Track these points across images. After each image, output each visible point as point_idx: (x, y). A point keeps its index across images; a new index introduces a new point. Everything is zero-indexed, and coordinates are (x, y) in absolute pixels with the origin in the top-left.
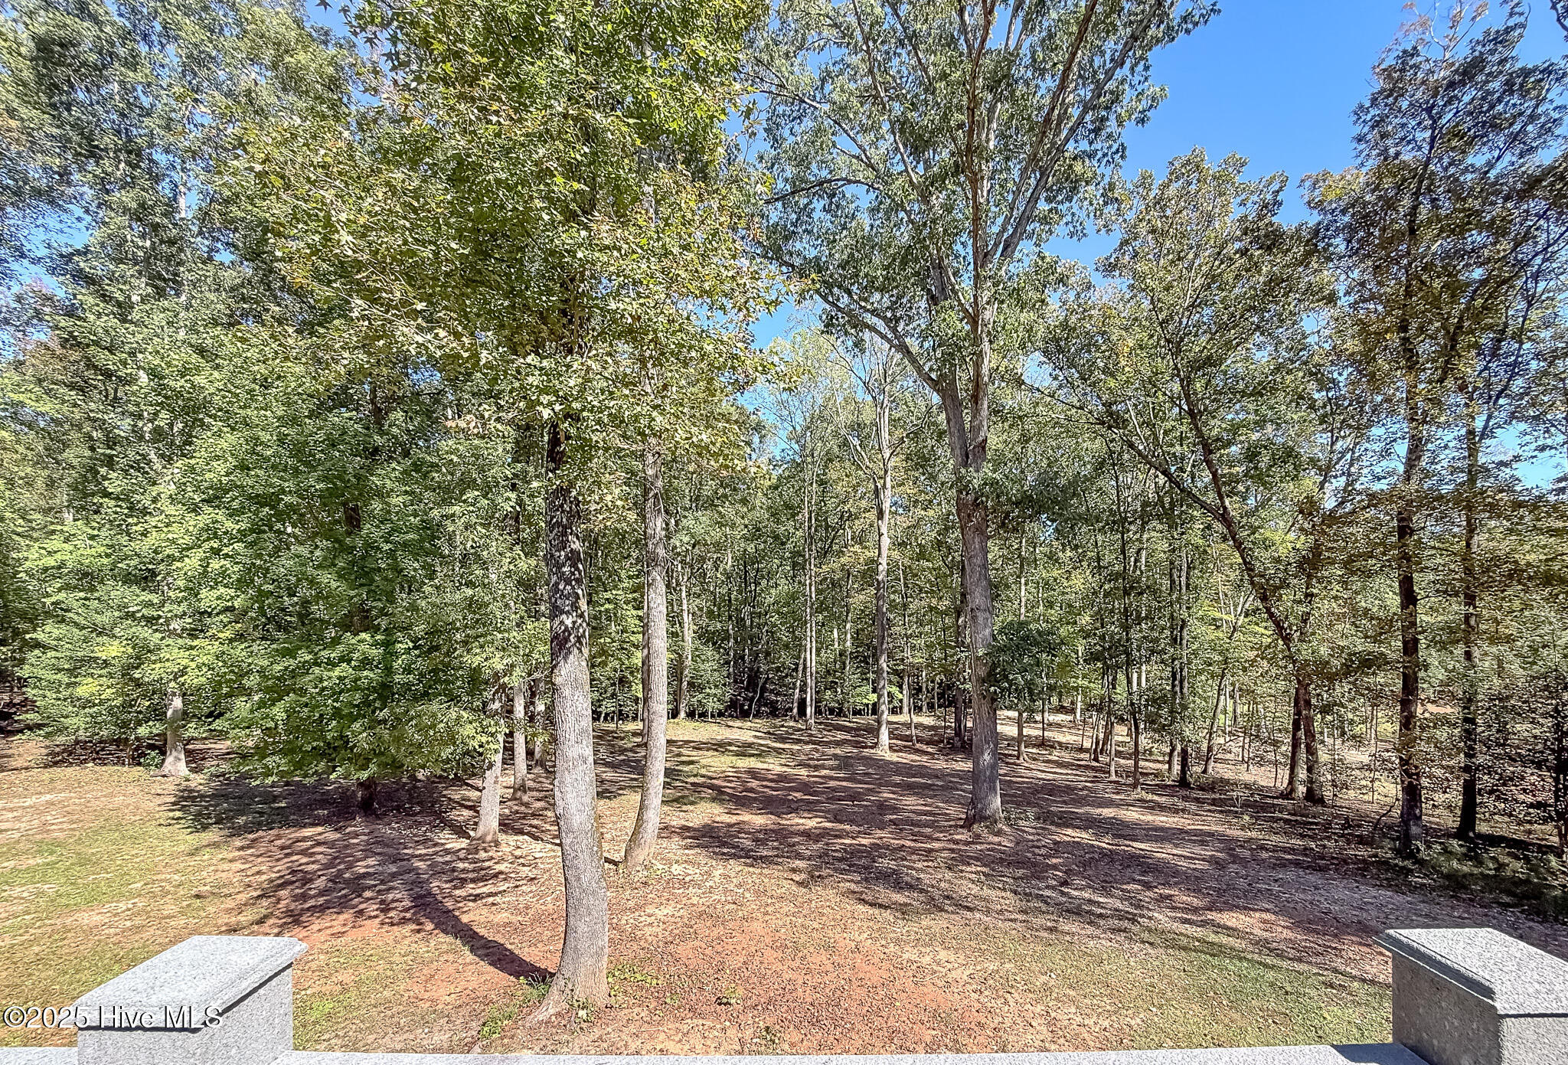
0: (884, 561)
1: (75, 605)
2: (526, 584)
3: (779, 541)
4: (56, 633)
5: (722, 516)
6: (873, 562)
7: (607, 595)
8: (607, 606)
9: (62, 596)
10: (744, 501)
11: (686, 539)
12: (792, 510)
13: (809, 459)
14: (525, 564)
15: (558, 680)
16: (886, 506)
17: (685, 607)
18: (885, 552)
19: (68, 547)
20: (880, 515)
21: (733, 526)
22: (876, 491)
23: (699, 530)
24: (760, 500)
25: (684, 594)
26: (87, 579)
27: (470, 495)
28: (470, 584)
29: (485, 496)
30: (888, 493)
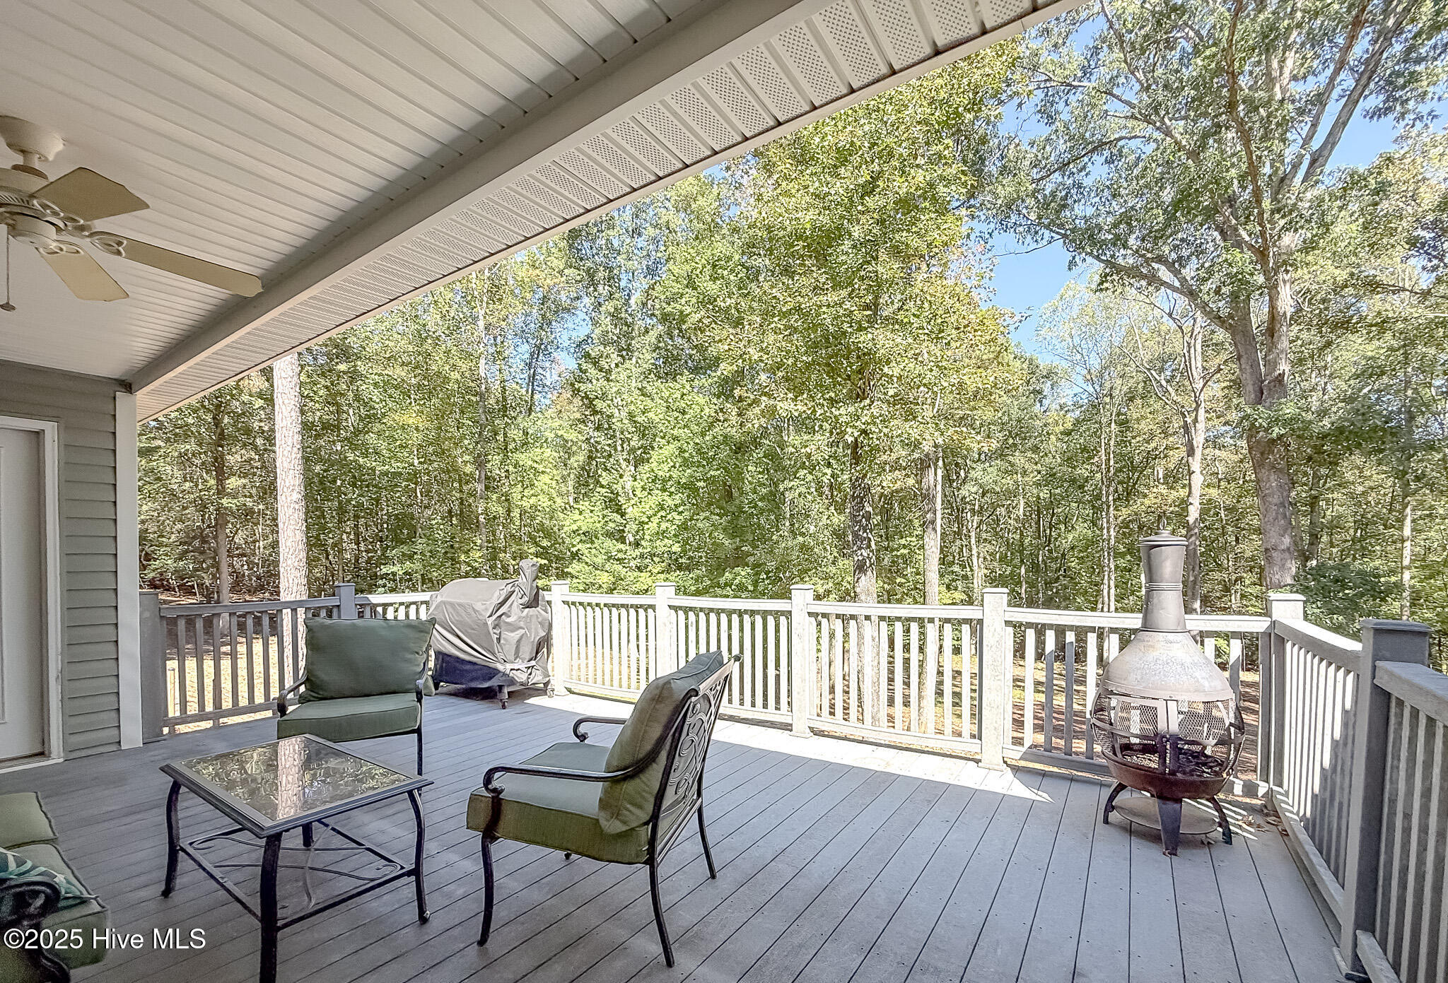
0: (1195, 501)
1: (586, 552)
2: (839, 534)
3: (1078, 484)
4: (578, 568)
5: (1012, 465)
6: (1184, 504)
7: (903, 541)
8: (903, 551)
9: (579, 546)
10: (1035, 449)
11: (974, 490)
12: (1088, 452)
13: (1107, 400)
14: (838, 519)
15: (858, 590)
16: (1199, 440)
17: (974, 552)
18: (1197, 491)
19: (582, 517)
20: (1191, 452)
21: (1024, 473)
22: (1186, 427)
23: (987, 479)
24: (1053, 444)
25: (973, 541)
26: (589, 537)
27: (802, 473)
28: (803, 534)
29: (810, 473)
30: (1201, 426)
